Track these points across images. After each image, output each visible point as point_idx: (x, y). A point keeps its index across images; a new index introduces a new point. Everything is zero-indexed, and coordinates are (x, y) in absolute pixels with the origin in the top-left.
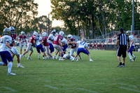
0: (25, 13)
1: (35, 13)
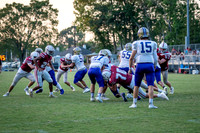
0: (40, 23)
1: (54, 22)
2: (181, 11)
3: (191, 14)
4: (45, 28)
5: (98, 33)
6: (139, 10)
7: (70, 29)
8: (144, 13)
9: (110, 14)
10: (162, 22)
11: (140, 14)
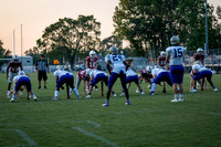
2: (201, 23)
3: (210, 25)
6: (166, 22)
7: (110, 38)
8: (171, 24)
9: (142, 26)
10: (185, 31)
11: (167, 26)
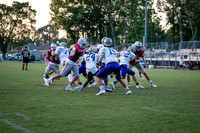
0: (21, 21)
1: (33, 21)
2: (141, 15)
3: (149, 17)
4: (25, 26)
5: (70, 31)
6: (105, 13)
7: (46, 27)
8: (110, 15)
9: (80, 16)
10: (124, 23)
11: (106, 17)
